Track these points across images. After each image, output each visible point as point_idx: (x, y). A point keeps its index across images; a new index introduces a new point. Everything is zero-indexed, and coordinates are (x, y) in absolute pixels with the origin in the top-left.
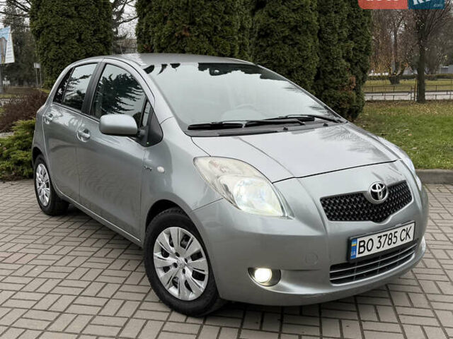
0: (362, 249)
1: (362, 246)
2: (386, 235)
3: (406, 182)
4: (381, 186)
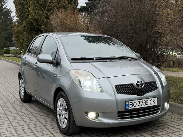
0: (131, 106)
1: (131, 104)
2: (143, 101)
3: (155, 82)
4: (141, 82)
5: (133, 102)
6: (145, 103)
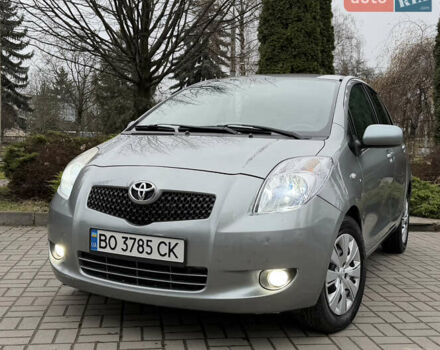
0: (103, 244)
1: (103, 241)
2: (135, 239)
3: (214, 197)
4: (148, 186)
6: (142, 246)
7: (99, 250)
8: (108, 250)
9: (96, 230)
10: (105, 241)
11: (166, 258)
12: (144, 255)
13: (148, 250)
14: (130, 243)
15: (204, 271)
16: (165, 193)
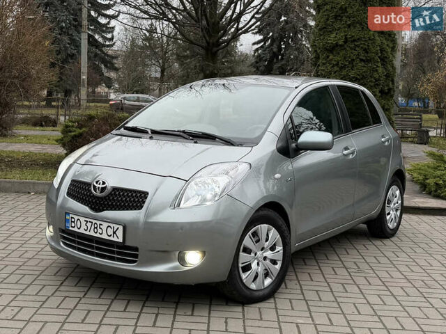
0: (73, 224)
2: (92, 223)
3: (148, 194)
4: (104, 183)
5: (76, 218)
6: (96, 228)
7: (71, 228)
8: (76, 229)
9: (69, 214)
10: (74, 222)
11: (111, 238)
12: (98, 235)
13: (100, 231)
14: (89, 225)
15: (136, 249)
16: (115, 189)
